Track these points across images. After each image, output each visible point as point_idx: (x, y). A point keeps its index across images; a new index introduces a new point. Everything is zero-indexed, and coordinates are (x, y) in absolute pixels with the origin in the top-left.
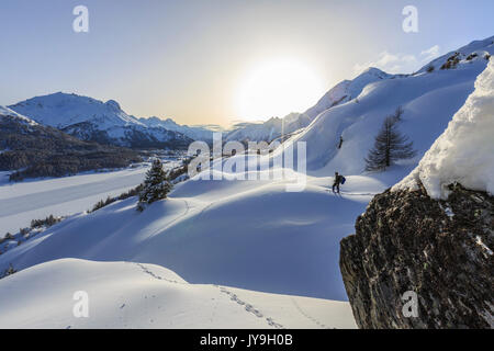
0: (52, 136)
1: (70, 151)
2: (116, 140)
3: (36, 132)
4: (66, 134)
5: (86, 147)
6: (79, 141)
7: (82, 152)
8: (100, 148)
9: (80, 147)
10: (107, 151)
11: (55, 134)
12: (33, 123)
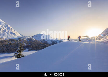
0: (37, 42)
1: (40, 45)
2: (49, 43)
3: (35, 41)
4: (40, 42)
5: (43, 44)
6: (42, 43)
7: (42, 45)
8: (45, 45)
9: (42, 44)
10: (47, 45)
11: (38, 42)
12: (35, 39)
